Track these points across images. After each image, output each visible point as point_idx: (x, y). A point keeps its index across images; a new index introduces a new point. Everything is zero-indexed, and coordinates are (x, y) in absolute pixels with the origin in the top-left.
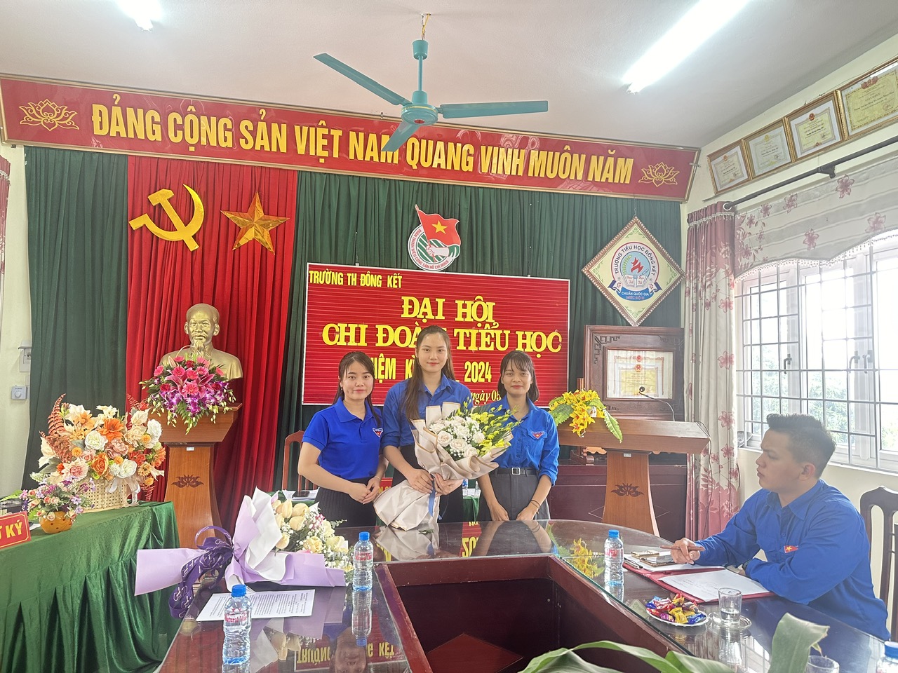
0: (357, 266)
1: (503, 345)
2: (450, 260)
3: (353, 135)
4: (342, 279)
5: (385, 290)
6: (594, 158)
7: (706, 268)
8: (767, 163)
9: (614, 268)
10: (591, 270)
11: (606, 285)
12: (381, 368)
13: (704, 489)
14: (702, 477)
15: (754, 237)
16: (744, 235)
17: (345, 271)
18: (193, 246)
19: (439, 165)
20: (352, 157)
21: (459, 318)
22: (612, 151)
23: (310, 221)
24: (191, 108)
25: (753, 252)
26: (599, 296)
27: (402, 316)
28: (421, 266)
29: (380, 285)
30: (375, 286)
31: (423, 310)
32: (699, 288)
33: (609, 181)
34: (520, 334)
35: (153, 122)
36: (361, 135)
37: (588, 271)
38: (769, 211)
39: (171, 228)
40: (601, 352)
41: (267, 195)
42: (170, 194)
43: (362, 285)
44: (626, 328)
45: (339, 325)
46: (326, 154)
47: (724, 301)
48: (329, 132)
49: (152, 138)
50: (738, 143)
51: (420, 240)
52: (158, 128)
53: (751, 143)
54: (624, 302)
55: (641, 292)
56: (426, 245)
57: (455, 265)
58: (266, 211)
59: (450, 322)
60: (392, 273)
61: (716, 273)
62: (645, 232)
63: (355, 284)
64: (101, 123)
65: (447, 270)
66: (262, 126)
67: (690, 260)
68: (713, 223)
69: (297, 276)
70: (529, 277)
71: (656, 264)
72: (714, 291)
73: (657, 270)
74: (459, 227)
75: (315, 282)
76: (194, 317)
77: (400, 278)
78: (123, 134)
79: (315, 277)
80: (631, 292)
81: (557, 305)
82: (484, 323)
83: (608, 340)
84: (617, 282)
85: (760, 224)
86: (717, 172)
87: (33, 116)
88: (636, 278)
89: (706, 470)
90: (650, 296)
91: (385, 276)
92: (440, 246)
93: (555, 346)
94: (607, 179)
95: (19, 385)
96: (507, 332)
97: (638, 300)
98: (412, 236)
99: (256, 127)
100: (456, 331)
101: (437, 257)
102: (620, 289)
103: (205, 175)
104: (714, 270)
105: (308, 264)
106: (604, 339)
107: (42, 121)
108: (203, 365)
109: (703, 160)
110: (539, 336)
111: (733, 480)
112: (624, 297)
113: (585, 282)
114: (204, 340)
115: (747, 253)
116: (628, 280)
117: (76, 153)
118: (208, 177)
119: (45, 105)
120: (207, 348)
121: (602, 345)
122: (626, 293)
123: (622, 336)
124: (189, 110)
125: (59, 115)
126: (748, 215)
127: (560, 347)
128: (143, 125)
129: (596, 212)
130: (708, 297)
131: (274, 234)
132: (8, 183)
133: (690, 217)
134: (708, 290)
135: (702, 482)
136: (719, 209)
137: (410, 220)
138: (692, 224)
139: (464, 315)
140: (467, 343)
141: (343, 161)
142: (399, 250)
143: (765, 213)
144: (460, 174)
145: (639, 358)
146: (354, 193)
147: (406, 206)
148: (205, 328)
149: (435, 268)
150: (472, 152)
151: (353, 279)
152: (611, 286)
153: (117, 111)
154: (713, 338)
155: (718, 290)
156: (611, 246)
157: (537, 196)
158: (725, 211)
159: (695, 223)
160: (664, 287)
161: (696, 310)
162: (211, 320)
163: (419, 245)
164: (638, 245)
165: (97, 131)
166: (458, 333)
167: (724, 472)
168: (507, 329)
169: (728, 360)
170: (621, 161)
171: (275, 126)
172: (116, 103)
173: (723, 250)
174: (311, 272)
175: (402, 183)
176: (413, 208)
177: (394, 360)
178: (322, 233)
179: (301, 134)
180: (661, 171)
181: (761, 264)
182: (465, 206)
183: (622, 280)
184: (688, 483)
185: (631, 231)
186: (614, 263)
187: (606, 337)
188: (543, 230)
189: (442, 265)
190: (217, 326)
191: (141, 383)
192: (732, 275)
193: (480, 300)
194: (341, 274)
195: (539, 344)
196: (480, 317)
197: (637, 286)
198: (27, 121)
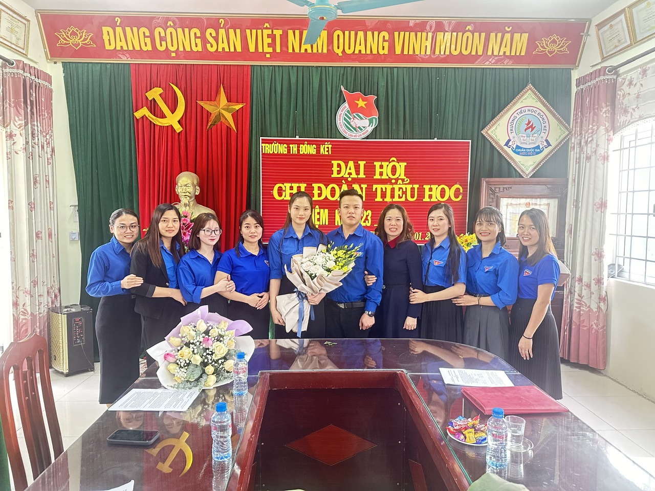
0: (297, 138)
1: (412, 196)
2: (370, 129)
3: (290, 32)
4: (286, 149)
5: (319, 156)
6: (493, 35)
7: (589, 126)
8: (648, 28)
9: (509, 129)
10: (489, 132)
11: (503, 143)
12: (317, 217)
13: (578, 310)
14: (576, 301)
15: (633, 96)
16: (624, 95)
17: (289, 143)
18: (178, 128)
19: (360, 51)
20: (290, 50)
21: (377, 176)
22: (509, 28)
23: (261, 105)
24: (170, 23)
25: (630, 110)
26: (496, 154)
27: (332, 176)
28: (346, 136)
29: (315, 153)
30: (311, 153)
31: (348, 171)
32: (583, 143)
33: (506, 55)
34: (427, 187)
35: (145, 36)
36: (297, 32)
37: (487, 132)
38: (647, 72)
39: (163, 116)
40: (495, 200)
41: (229, 86)
42: (160, 90)
43: (301, 153)
44: (518, 179)
45: (285, 184)
46: (270, 50)
47: (603, 155)
48: (272, 32)
49: (145, 49)
50: (623, 11)
51: (346, 115)
52: (148, 40)
53: (634, 10)
54: (517, 158)
55: (533, 148)
56: (350, 119)
57: (374, 133)
58: (229, 99)
59: (370, 180)
60: (323, 142)
61: (597, 130)
62: (538, 96)
63: (296, 153)
64: (109, 40)
65: (367, 138)
66: (222, 32)
67: (576, 119)
68: (597, 87)
69: (252, 149)
70: (436, 140)
71: (547, 124)
72: (594, 146)
73: (547, 129)
74: (377, 102)
75: (266, 152)
77: (330, 146)
78: (125, 48)
80: (524, 148)
81: (459, 162)
82: (397, 180)
83: (501, 190)
84: (512, 141)
85: (638, 85)
86: (603, 39)
87: (65, 39)
88: (529, 137)
89: (579, 296)
90: (541, 152)
91: (318, 145)
92: (361, 119)
93: (456, 196)
94: (505, 52)
95: (74, 231)
97: (530, 155)
98: (339, 112)
99: (217, 33)
100: (375, 186)
101: (359, 127)
102: (515, 147)
103: (184, 75)
104: (595, 128)
105: (261, 138)
106: (497, 189)
107: (71, 42)
108: (186, 217)
109: (593, 30)
110: (443, 189)
111: (602, 304)
112: (518, 153)
113: (484, 140)
114: (188, 198)
115: (626, 111)
116: (522, 138)
117: (96, 65)
118: (186, 75)
119: (71, 31)
120: (192, 204)
121: (496, 194)
122: (519, 150)
123: (514, 187)
124: (168, 25)
125: (81, 37)
126: (629, 78)
127: (461, 197)
128: (137, 39)
129: (495, 82)
130: (589, 152)
131: (236, 115)
132: (51, 91)
133: (578, 82)
134: (589, 145)
135: (576, 305)
136: (602, 73)
137: (338, 99)
138: (579, 88)
139: (381, 174)
140: (384, 195)
141: (284, 54)
142: (329, 124)
143: (643, 75)
145: (527, 204)
146: (293, 80)
147: (334, 86)
149: (357, 137)
150: (387, 38)
151: (294, 149)
152: (507, 144)
153: (119, 30)
154: (592, 187)
155: (597, 145)
156: (507, 111)
157: (443, 71)
158: (607, 75)
159: (582, 87)
160: (553, 143)
161: (579, 163)
162: (193, 184)
163: (345, 119)
164: (531, 108)
165: (107, 47)
166: (376, 188)
167: (595, 297)
168: (416, 183)
169: (603, 205)
170: (517, 36)
171: (231, 31)
172: (118, 24)
173: (604, 110)
174: (264, 145)
175: (330, 69)
176: (339, 89)
177: (326, 211)
178: (270, 113)
179: (251, 35)
180: (554, 42)
181: (637, 121)
182: (382, 83)
183: (516, 139)
184: (564, 305)
185: (526, 96)
186: (509, 124)
187: (499, 188)
188: (448, 100)
189: (363, 134)
190: (198, 188)
192: (612, 132)
193: (394, 161)
194: (285, 145)
195: (443, 195)
196: (394, 175)
197: (529, 144)
198: (61, 44)
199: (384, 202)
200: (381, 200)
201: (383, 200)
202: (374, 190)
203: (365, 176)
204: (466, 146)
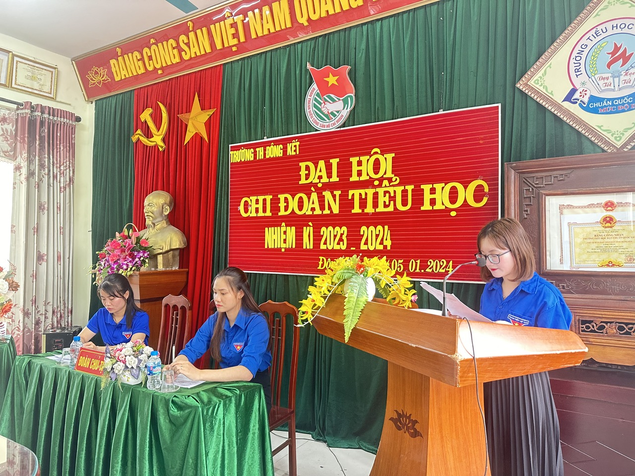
0: (265, 139)
1: (404, 203)
2: (345, 113)
4: (253, 155)
5: (286, 158)
9: (572, 69)
10: (532, 83)
12: (283, 237)
17: (254, 146)
18: (162, 146)
20: (254, 36)
21: (354, 178)
24: (152, 41)
27: (300, 182)
28: (318, 127)
30: (279, 156)
31: (318, 174)
34: (426, 188)
37: (526, 84)
40: (534, 200)
41: (203, 92)
42: (150, 110)
45: (251, 198)
48: (234, 20)
54: (594, 120)
55: (630, 96)
57: (352, 117)
58: (203, 107)
59: (345, 184)
63: (263, 158)
65: (344, 125)
70: (441, 112)
75: (234, 161)
76: (146, 201)
77: (298, 143)
79: (235, 156)
80: (609, 100)
81: (481, 142)
82: (381, 180)
83: (548, 180)
84: (580, 90)
87: (92, 80)
92: (334, 101)
93: (477, 199)
96: (410, 188)
97: (623, 111)
100: (351, 192)
105: (230, 145)
110: (454, 188)
114: (151, 218)
119: (94, 70)
120: (158, 225)
121: (536, 190)
122: (598, 104)
123: (574, 173)
125: (101, 75)
127: (485, 200)
144: (352, 13)
145: (609, 205)
151: (261, 153)
152: (568, 98)
157: (449, 5)
162: (157, 203)
164: (619, 22)
166: (353, 195)
168: (410, 184)
177: (293, 228)
179: (216, 30)
183: (589, 85)
186: (572, 61)
187: (543, 179)
189: (338, 121)
190: (167, 207)
193: (376, 153)
195: (454, 199)
197: (620, 89)
198: (91, 85)
199: (363, 214)
200: (360, 211)
201: (363, 211)
202: (350, 197)
203: (338, 179)
204: (493, 114)
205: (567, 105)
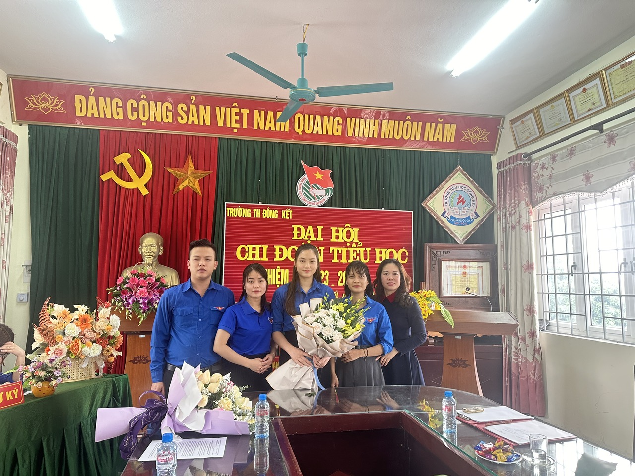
0: (260, 204)
1: (366, 259)
2: (327, 198)
3: (256, 112)
4: (250, 213)
5: (280, 220)
6: (428, 125)
7: (511, 201)
8: (553, 125)
9: (444, 202)
10: (428, 204)
11: (439, 214)
12: (278, 276)
13: (516, 362)
14: (513, 353)
15: (546, 177)
16: (538, 177)
17: (252, 208)
18: (145, 192)
19: (318, 132)
20: (256, 127)
21: (334, 240)
22: (441, 119)
23: (227, 173)
24: (143, 96)
25: (545, 188)
26: (434, 223)
27: (293, 238)
28: (306, 203)
29: (277, 217)
30: (273, 217)
31: (307, 234)
32: (507, 215)
33: (439, 141)
34: (377, 250)
35: (117, 106)
36: (263, 112)
37: (426, 205)
38: (556, 158)
39: (130, 180)
40: (437, 262)
41: (196, 155)
42: (129, 156)
43: (264, 217)
44: (455, 245)
45: (248, 246)
46: (238, 126)
47: (526, 224)
48: (240, 110)
49: (116, 117)
50: (532, 111)
51: (305, 185)
52: (120, 110)
53: (541, 110)
54: (452, 227)
55: (465, 219)
56: (309, 189)
57: (330, 202)
58: (196, 166)
59: (327, 243)
60: (285, 209)
61: (519, 204)
62: (466, 176)
63: (259, 217)
64: (81, 108)
65: (324, 206)
66: (193, 107)
67: (499, 195)
68: (516, 168)
69: (218, 212)
70: (383, 210)
71: (475, 199)
72: (518, 217)
73: (476, 203)
74: (332, 175)
75: (230, 216)
76: (145, 242)
77: (291, 212)
78: (96, 115)
79: (231, 212)
80: (458, 219)
81: (404, 229)
82: (351, 243)
83: (442, 254)
84: (447, 212)
85: (550, 168)
86: (517, 132)
87: (34, 104)
88: (461, 209)
89: (516, 348)
90: (471, 222)
91: (280, 210)
92: (319, 189)
93: (403, 259)
94: (438, 139)
95: (22, 292)
96: (368, 250)
97: (462, 225)
98: (299, 182)
99: (188, 108)
100: (332, 249)
101: (317, 196)
102: (449, 217)
103: (153, 143)
104: (517, 202)
105: (226, 203)
106: (438, 253)
107: (40, 107)
108: (151, 276)
109: (507, 124)
110: (391, 252)
111: (537, 356)
112: (453, 223)
113: (424, 213)
114: (152, 258)
115: (541, 189)
116: (455, 210)
117: (64, 129)
118: (155, 144)
119: (43, 96)
120: (154, 264)
121: (438, 258)
122: (454, 220)
123: (452, 251)
124: (142, 97)
125: (52, 103)
126: (541, 162)
127: (407, 259)
128: (109, 109)
129: (431, 163)
130: (513, 222)
131: (202, 183)
132: (16, 151)
133: (499, 165)
134: (513, 216)
135: (514, 357)
136: (519, 158)
137: (298, 171)
138: (500, 170)
139: (337, 237)
140: (340, 257)
141: (250, 130)
142: (290, 192)
143: (553, 160)
144: (332, 138)
145: (465, 267)
146: (258, 153)
147: (294, 160)
148: (153, 250)
149: (315, 204)
150: (341, 122)
151: (257, 213)
152: (443, 215)
153: (92, 99)
154: (518, 252)
155: (520, 216)
156: (442, 187)
157: (388, 152)
158: (524, 160)
159: (502, 169)
160: (481, 215)
161: (506, 231)
162: (157, 244)
163: (304, 189)
164: (462, 186)
165: (78, 113)
166: (333, 251)
167: (530, 349)
168: (368, 247)
169: (530, 267)
170: (447, 126)
171: (202, 107)
172: (92, 94)
173: (523, 188)
174: (228, 209)
175: (291, 146)
176: (299, 162)
177: (287, 271)
178: (235, 181)
179: (220, 113)
180: (476, 132)
181: (552, 197)
182: (336, 160)
183: (450, 211)
184: (504, 358)
185: (456, 175)
186: (444, 198)
187: (440, 252)
188: (392, 176)
189: (321, 202)
190: (162, 248)
191: (107, 289)
192: (531, 206)
193: (348, 226)
194: (249, 210)
196: (348, 238)
197: (462, 215)
198: (30, 108)
199: (340, 263)
200: (338, 261)
201: (340, 261)
202: (331, 252)
203: (322, 240)
204: (409, 215)
205: (442, 218)
